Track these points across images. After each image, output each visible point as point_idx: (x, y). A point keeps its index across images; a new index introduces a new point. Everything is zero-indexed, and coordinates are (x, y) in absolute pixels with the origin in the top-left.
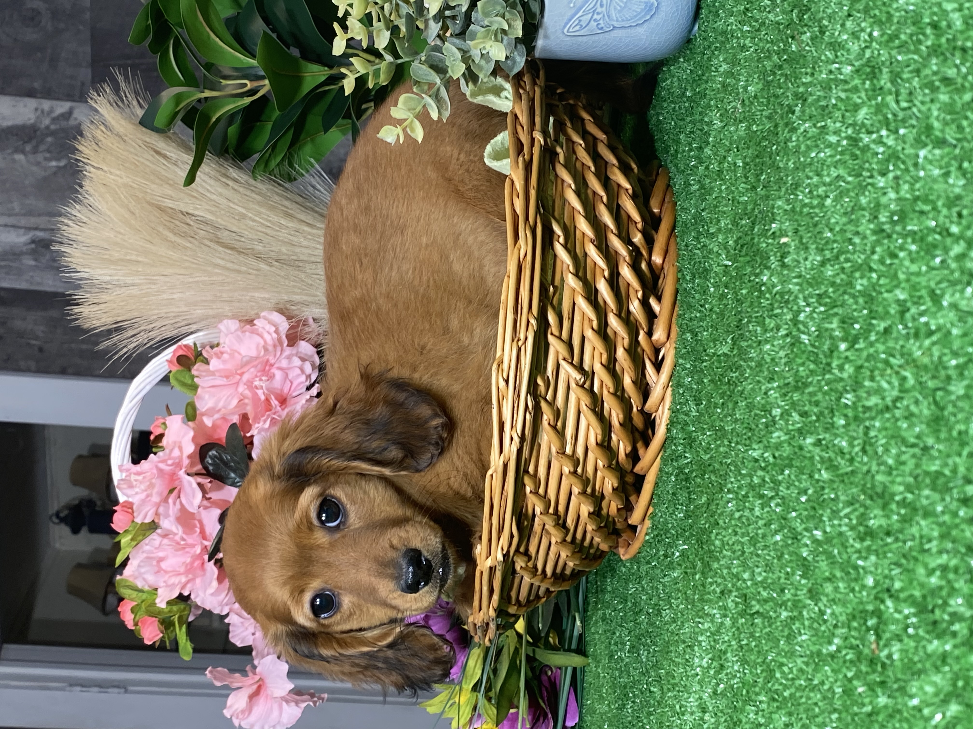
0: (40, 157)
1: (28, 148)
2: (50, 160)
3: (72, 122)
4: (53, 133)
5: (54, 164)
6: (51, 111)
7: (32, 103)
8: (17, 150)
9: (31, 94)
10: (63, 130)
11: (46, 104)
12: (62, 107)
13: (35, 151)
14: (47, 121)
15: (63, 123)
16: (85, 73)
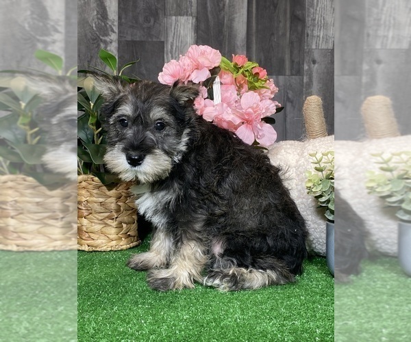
0: (96, 20)
1: (99, 16)
2: (95, 24)
3: (110, 33)
4: (106, 25)
5: (94, 25)
6: (114, 25)
7: (116, 18)
8: (97, 11)
9: (120, 18)
10: (107, 29)
11: (116, 23)
12: (116, 29)
13: (98, 18)
14: (110, 24)
15: (110, 29)
16: (129, 38)
